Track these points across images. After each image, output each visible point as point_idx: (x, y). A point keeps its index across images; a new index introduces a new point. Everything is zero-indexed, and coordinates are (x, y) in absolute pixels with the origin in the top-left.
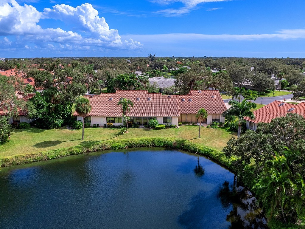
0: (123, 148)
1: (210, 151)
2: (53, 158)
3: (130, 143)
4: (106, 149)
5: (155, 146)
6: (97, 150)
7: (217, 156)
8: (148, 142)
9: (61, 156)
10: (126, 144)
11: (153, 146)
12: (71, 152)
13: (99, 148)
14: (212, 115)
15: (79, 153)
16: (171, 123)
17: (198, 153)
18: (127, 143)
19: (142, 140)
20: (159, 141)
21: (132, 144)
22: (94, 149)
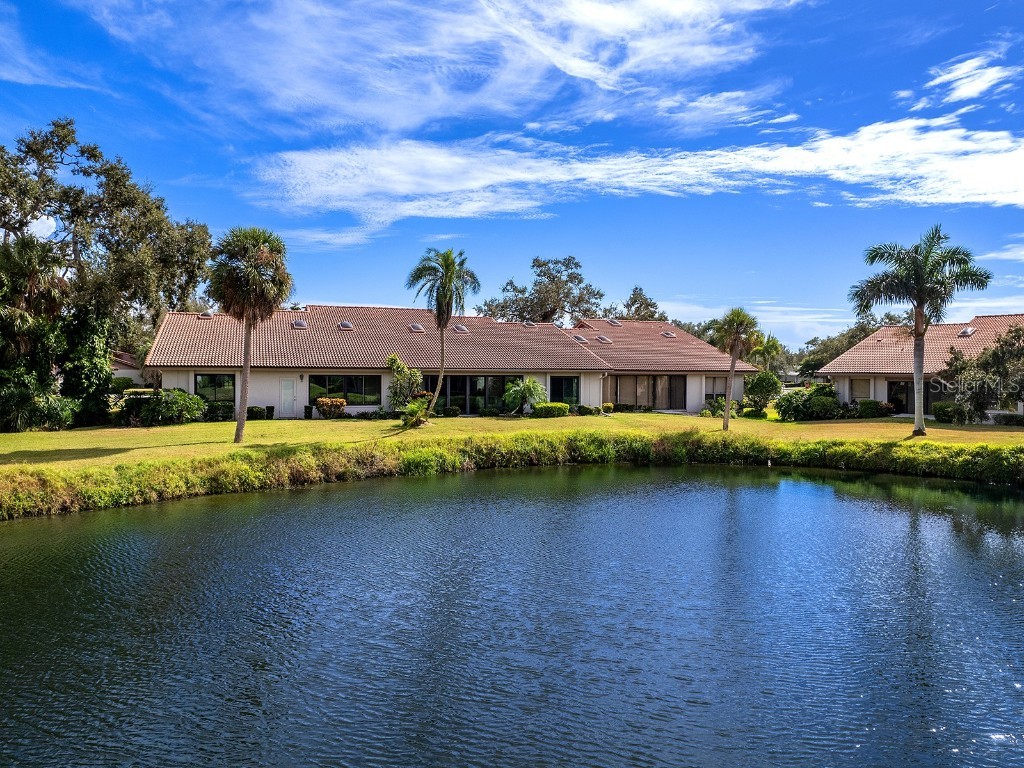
0: (454, 467)
3: (479, 451)
5: (585, 462)
6: (341, 477)
7: (876, 454)
8: (551, 444)
10: (464, 452)
11: (573, 459)
13: (352, 468)
15: (257, 484)
16: (577, 400)
18: (468, 449)
19: (525, 440)
20: (593, 442)
21: (488, 455)
22: (325, 468)
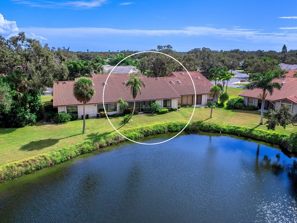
0: (139, 137)
1: (236, 129)
2: (62, 162)
3: (145, 131)
4: (121, 142)
5: (172, 132)
6: (111, 144)
7: (248, 132)
8: (163, 127)
9: (71, 157)
10: (141, 132)
11: (169, 131)
12: (82, 150)
13: (113, 141)
14: (207, 95)
15: (92, 150)
16: (171, 106)
17: (222, 132)
18: (142, 131)
19: (157, 126)
20: (174, 126)
21: (147, 132)
22: (107, 143)
